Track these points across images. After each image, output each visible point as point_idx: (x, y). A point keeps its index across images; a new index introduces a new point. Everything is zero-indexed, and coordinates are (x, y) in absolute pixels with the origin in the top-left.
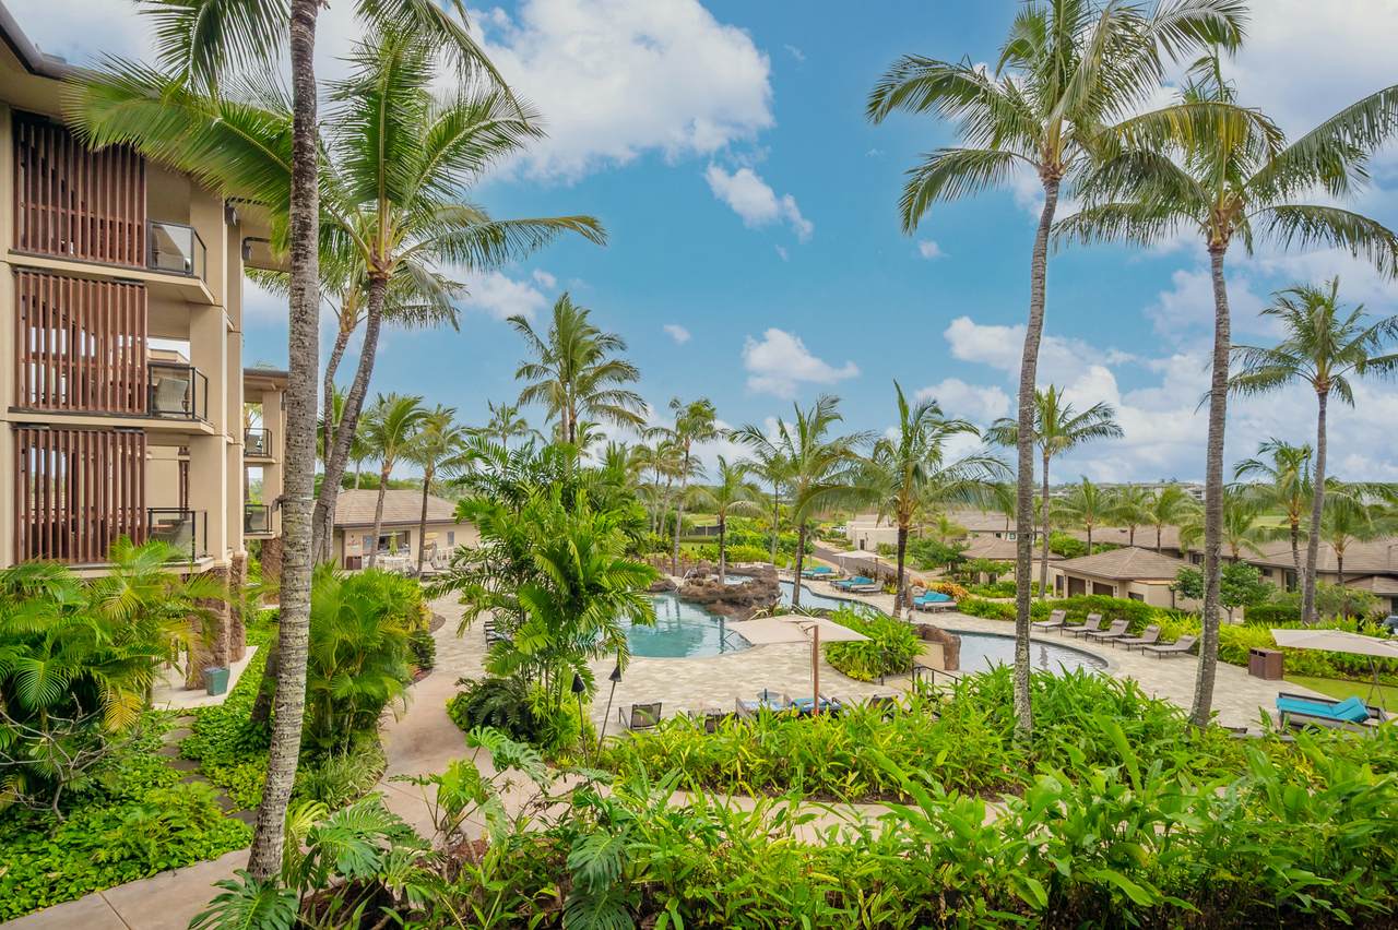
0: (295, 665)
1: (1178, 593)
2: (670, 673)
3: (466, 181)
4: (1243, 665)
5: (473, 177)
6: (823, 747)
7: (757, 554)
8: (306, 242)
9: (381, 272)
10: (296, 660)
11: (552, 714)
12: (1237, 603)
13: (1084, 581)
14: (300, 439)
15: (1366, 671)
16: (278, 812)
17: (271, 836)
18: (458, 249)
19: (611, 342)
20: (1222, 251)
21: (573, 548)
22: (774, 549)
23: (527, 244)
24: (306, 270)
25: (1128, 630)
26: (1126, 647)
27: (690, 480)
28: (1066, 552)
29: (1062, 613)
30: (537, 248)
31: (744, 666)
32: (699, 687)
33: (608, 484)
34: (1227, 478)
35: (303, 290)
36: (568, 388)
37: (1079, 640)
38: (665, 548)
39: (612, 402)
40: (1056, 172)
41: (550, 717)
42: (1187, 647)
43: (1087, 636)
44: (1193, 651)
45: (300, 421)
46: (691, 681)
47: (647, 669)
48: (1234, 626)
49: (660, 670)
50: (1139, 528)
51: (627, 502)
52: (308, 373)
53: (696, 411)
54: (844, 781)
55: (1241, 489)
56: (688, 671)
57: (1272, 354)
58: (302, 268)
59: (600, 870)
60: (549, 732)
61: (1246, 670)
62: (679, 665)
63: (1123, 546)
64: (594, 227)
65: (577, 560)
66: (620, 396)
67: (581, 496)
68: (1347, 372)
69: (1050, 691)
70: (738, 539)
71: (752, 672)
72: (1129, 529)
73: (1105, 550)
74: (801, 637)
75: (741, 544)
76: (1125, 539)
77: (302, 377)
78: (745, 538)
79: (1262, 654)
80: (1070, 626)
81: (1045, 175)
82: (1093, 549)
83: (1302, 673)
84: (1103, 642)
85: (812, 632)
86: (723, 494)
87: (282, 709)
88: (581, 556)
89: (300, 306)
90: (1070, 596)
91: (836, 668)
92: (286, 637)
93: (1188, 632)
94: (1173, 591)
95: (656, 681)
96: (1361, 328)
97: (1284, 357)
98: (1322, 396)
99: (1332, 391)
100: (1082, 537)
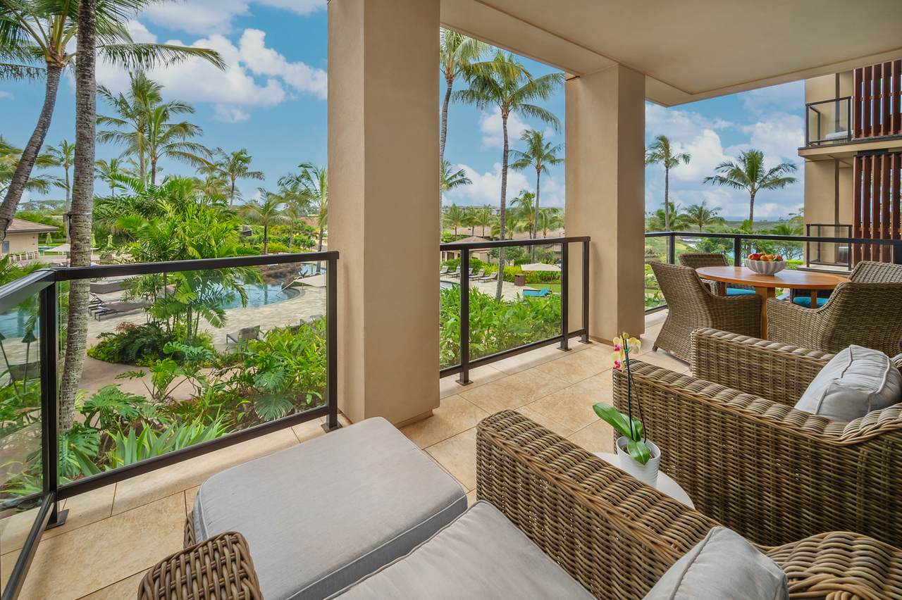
0: (83, 307)
1: (491, 256)
3: (128, 14)
4: (513, 282)
5: (134, 13)
7: (279, 248)
8: (90, 69)
9: (57, 62)
10: (84, 305)
12: (511, 258)
14: (86, 180)
15: (549, 279)
16: (74, 392)
17: (69, 406)
18: (119, 58)
20: (507, 118)
23: (168, 58)
24: (90, 84)
29: (447, 267)
30: (176, 62)
31: (295, 306)
34: (507, 206)
35: (88, 95)
40: (451, 78)
42: (494, 277)
44: (496, 279)
45: (87, 170)
46: (265, 318)
48: (510, 267)
50: (476, 228)
52: (91, 143)
53: (238, 157)
55: (514, 210)
56: (261, 313)
57: (524, 155)
58: (88, 83)
61: (513, 284)
63: (470, 236)
64: (217, 58)
66: (192, 147)
68: (547, 164)
69: (447, 296)
71: (300, 308)
72: (472, 228)
73: (462, 238)
76: (470, 233)
77: (88, 145)
79: (519, 276)
80: (450, 272)
81: (447, 78)
82: (457, 238)
83: (531, 282)
87: (76, 333)
89: (87, 104)
90: (448, 259)
92: (77, 293)
93: (494, 272)
94: (488, 255)
96: (551, 147)
97: (527, 156)
98: (538, 173)
99: (542, 171)
100: (452, 232)
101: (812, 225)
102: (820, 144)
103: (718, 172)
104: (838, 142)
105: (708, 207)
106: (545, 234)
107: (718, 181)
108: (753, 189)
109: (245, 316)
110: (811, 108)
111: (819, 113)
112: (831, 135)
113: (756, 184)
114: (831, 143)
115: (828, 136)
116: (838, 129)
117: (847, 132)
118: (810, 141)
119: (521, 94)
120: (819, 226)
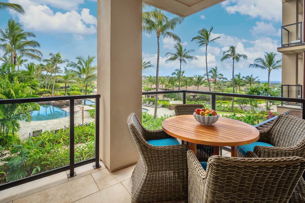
2: (47, 123)
4: (169, 108)
6: (83, 132)
7: (78, 93)
11: (5, 137)
12: (172, 98)
13: (149, 96)
19: (30, 34)
20: (159, 37)
21: (12, 92)
22: (82, 92)
25: (153, 104)
26: (152, 107)
27: (57, 74)
28: (147, 90)
32: (55, 126)
33: (26, 75)
36: (13, 46)
37: (145, 107)
38: (49, 93)
39: (30, 52)
41: (4, 138)
42: (161, 106)
43: (146, 106)
46: (53, 125)
47: (40, 123)
49: (44, 123)
51: (31, 80)
53: (58, 55)
54: (88, 138)
56: (53, 123)
59: (18, 164)
60: (4, 142)
62: (50, 121)
65: (14, 95)
66: (33, 51)
67: (15, 78)
70: (73, 89)
73: (154, 89)
74: (80, 110)
75: (74, 91)
78: (75, 89)
79: (171, 106)
80: (144, 104)
82: (152, 89)
84: (148, 107)
85: (82, 108)
86: (66, 78)
88: (15, 94)
91: (92, 117)
94: (163, 96)
95: (42, 126)
96: (186, 51)
97: (176, 55)
98: (181, 62)
99: (182, 61)
100: (150, 87)
101: (284, 85)
102: (289, 45)
103: (256, 62)
104: (297, 44)
105: (254, 77)
106: (186, 88)
107: (255, 66)
108: (269, 69)
109: (45, 124)
110: (283, 28)
111: (288, 31)
112: (294, 41)
113: (271, 67)
114: (294, 45)
115: (292, 42)
116: (297, 39)
117: (300, 40)
118: (283, 44)
119: (165, 27)
120: (288, 86)
